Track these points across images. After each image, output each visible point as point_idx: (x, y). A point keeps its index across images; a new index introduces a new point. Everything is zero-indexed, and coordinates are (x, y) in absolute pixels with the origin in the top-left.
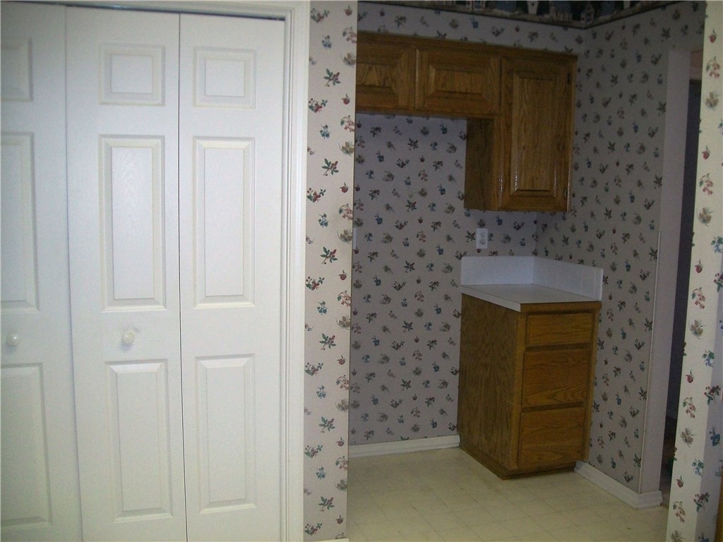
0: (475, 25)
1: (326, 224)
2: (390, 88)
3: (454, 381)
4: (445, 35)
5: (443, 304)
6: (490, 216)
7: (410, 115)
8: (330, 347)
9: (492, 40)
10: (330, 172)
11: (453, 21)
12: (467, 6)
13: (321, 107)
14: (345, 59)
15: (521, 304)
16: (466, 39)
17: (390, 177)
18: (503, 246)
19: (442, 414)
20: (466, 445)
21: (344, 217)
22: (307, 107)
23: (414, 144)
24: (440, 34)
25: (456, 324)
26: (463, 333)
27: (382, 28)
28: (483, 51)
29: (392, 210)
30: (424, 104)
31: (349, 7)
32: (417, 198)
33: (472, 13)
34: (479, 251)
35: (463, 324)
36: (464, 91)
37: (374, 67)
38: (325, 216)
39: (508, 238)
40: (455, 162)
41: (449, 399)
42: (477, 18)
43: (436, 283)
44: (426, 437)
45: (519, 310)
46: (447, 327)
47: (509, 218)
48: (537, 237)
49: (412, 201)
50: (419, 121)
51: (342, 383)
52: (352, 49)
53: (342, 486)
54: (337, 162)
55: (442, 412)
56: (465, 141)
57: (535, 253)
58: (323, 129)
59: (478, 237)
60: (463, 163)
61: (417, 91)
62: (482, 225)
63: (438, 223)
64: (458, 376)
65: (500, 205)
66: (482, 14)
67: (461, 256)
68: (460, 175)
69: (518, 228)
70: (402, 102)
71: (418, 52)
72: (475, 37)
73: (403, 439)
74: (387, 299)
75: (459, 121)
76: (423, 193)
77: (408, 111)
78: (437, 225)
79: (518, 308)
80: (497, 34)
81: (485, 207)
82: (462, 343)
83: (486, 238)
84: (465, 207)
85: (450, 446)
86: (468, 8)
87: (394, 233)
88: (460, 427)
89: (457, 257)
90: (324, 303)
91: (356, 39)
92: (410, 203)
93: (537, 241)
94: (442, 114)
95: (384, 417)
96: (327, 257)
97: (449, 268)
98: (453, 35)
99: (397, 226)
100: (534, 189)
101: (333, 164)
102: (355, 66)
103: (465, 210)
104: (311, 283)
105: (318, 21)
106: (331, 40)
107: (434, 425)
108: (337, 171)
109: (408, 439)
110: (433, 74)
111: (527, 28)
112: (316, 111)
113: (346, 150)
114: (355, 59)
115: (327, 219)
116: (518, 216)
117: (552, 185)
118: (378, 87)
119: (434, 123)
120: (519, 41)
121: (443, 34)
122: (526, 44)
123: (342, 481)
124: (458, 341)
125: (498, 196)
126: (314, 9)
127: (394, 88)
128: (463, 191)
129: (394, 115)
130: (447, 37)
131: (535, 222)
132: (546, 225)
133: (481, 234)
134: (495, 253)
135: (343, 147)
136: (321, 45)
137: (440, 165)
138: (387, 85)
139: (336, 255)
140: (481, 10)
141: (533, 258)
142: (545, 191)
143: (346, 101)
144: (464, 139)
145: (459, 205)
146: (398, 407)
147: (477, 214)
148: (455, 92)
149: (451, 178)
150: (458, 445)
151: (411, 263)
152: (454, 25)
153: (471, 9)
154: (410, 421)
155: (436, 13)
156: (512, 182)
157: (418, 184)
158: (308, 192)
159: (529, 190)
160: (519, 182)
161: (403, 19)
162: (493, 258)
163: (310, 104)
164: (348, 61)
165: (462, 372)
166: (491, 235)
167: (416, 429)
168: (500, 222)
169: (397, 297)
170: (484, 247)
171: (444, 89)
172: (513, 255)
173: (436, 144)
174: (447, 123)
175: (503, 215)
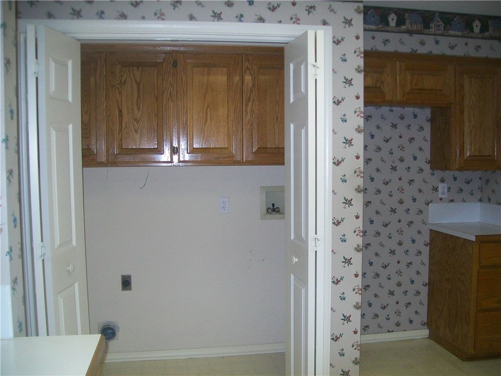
0: (437, 42)
1: (345, 181)
2: (380, 88)
3: (425, 291)
4: (417, 50)
5: (416, 237)
6: (448, 174)
7: (391, 106)
8: (348, 265)
9: (449, 52)
10: (347, 145)
11: (422, 40)
12: (431, 30)
13: (341, 102)
14: (356, 69)
15: (476, 236)
16: (431, 52)
17: (379, 149)
18: (458, 196)
19: (416, 314)
20: (433, 336)
21: (358, 176)
22: (332, 102)
23: (394, 126)
24: (413, 50)
25: (426, 251)
26: (431, 257)
27: (373, 48)
28: (443, 60)
29: (381, 172)
30: (403, 98)
31: (358, 34)
32: (397, 163)
33: (435, 35)
34: (441, 199)
35: (430, 250)
36: (430, 88)
37: (369, 74)
38: (345, 175)
39: (461, 190)
40: (423, 138)
41: (421, 303)
42: (438, 38)
43: (412, 222)
44: (405, 331)
45: (474, 240)
46: (420, 253)
47: (462, 176)
48: (482, 189)
49: (394, 165)
50: (397, 110)
51: (356, 290)
52: (361, 62)
53: (356, 362)
54: (352, 139)
55: (417, 313)
56: (430, 123)
57: (481, 200)
58: (342, 117)
59: (440, 189)
60: (428, 138)
61: (398, 90)
62: (442, 181)
63: (412, 181)
64: (427, 287)
65: (457, 167)
66: (442, 35)
67: (429, 203)
68: (427, 147)
69: (468, 183)
70: (388, 98)
71: (398, 63)
72: (437, 50)
73: (389, 332)
74: (378, 234)
75: (426, 109)
76: (402, 160)
77: (391, 104)
78: (411, 181)
79: (473, 239)
80: (452, 48)
81: (446, 168)
82: (431, 264)
83: (446, 190)
84: (431, 169)
85: (422, 337)
86: (432, 31)
87: (382, 187)
88: (429, 323)
89: (426, 203)
90: (344, 235)
91: (363, 55)
92: (393, 167)
93: (482, 192)
94: (415, 104)
95: (376, 316)
96: (346, 204)
97: (421, 212)
98: (423, 50)
99: (384, 183)
100: (481, 155)
101: (349, 141)
102: (363, 73)
103: (431, 171)
104: (336, 222)
105: (337, 44)
106: (346, 57)
107: (411, 322)
108: (352, 145)
109: (393, 331)
110: (409, 77)
111: (472, 43)
112: (338, 104)
113: (358, 130)
114: (363, 68)
115: (346, 177)
116: (468, 174)
117: (494, 152)
118: (371, 87)
119: (408, 111)
120: (468, 52)
121: (415, 49)
122: (473, 54)
123: (356, 359)
124: (427, 262)
125: (455, 160)
126: (334, 37)
127: (382, 88)
128: (429, 158)
129: (381, 107)
130: (418, 52)
131: (480, 179)
132: (488, 180)
133: (442, 187)
134: (452, 201)
135: (356, 129)
136: (340, 60)
137: (413, 140)
138: (378, 86)
139: (353, 202)
140: (441, 32)
141: (479, 204)
142: (489, 156)
143: (358, 98)
144: (429, 122)
145: (427, 168)
146: (386, 309)
147: (439, 173)
148: (425, 89)
149: (421, 149)
150: (428, 336)
151: (394, 208)
152: (422, 43)
153: (433, 32)
154: (394, 319)
155: (410, 35)
156: (465, 151)
157: (398, 154)
158: (333, 159)
159: (477, 156)
160: (470, 150)
161: (388, 40)
162: (451, 204)
163: (334, 101)
164: (358, 70)
165: (431, 284)
166: (450, 188)
167: (398, 324)
168: (455, 179)
169: (384, 232)
170: (445, 196)
171: (417, 88)
172: (465, 201)
173: (409, 126)
174: (417, 110)
175: (457, 174)
